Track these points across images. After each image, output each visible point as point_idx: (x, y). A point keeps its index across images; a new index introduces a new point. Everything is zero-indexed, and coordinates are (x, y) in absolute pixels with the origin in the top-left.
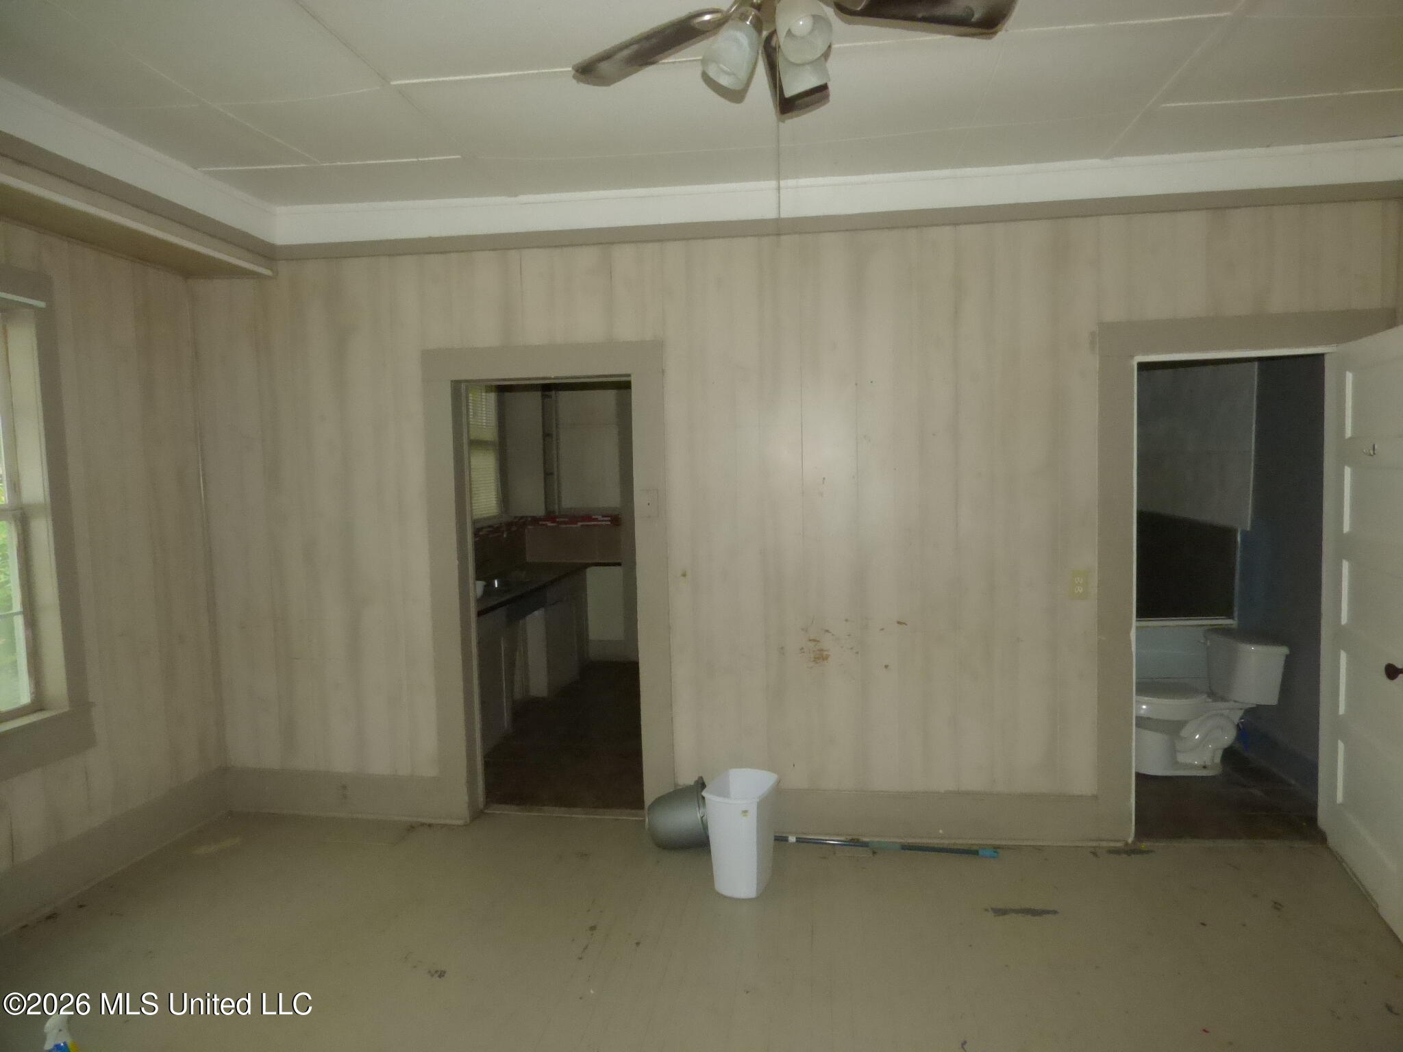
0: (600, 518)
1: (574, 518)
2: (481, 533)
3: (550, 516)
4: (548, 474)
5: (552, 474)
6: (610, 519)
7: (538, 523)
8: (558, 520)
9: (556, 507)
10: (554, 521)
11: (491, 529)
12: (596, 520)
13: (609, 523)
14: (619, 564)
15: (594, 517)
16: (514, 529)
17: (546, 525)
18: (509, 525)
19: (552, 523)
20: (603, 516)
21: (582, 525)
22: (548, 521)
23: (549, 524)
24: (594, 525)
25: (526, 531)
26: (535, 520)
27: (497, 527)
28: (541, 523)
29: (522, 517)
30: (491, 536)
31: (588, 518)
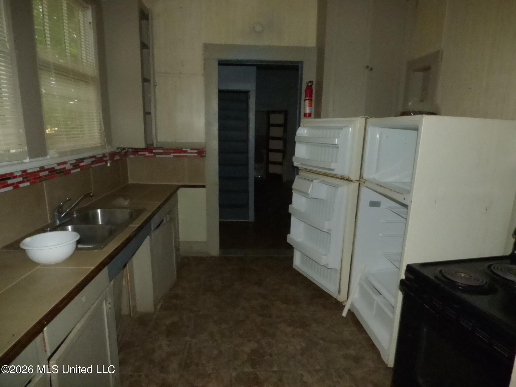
0: (189, 150)
1: (167, 151)
2: (81, 164)
3: (149, 148)
4: (147, 113)
5: (150, 113)
6: (196, 151)
7: (138, 153)
8: (154, 151)
9: (155, 141)
10: (151, 152)
11: (94, 159)
12: (186, 152)
13: (196, 155)
14: (204, 186)
15: (184, 150)
16: (117, 158)
17: (144, 155)
18: (112, 155)
19: (150, 153)
20: (192, 149)
21: (174, 156)
22: (146, 151)
23: (147, 154)
24: (184, 156)
25: (128, 159)
26: (136, 151)
27: (101, 158)
28: (140, 153)
29: (124, 149)
30: (93, 166)
31: (179, 150)
